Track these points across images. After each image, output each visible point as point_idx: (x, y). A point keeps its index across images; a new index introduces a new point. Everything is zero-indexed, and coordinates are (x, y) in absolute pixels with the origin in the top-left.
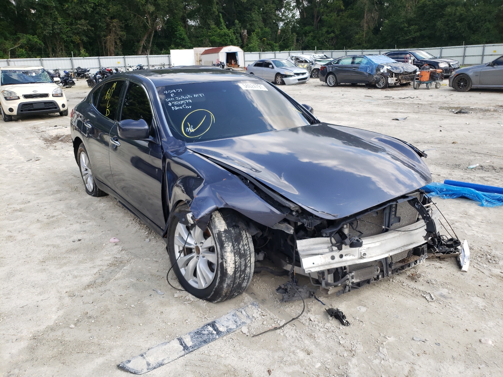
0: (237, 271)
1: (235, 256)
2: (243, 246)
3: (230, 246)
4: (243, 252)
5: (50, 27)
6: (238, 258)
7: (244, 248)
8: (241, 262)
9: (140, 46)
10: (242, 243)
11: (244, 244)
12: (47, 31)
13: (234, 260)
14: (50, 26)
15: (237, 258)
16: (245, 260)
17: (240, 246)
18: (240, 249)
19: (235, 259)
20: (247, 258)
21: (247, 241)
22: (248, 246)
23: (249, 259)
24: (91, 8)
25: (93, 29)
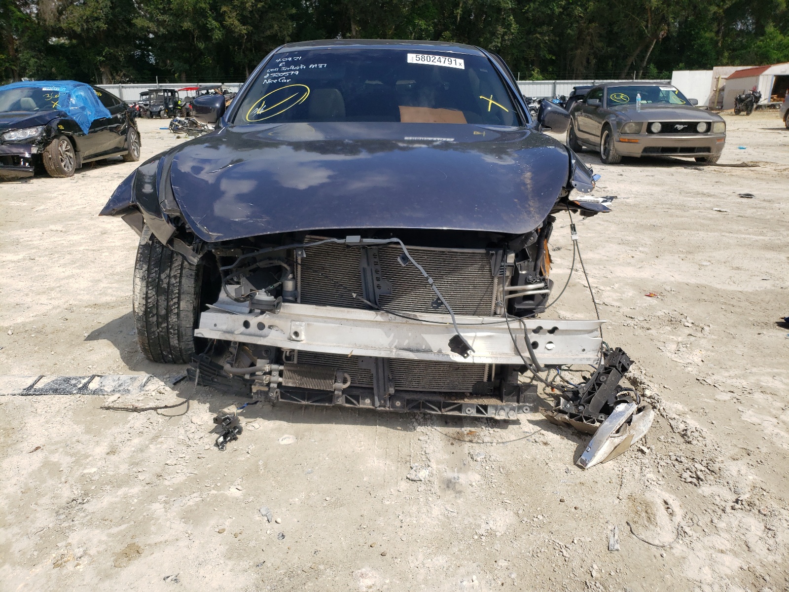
0: (150, 312)
1: (147, 287)
2: (169, 276)
3: (144, 269)
4: (165, 286)
5: (499, 38)
6: (154, 293)
7: (169, 282)
8: (158, 300)
9: (626, 66)
10: (168, 272)
11: (172, 275)
12: (494, 44)
13: (145, 293)
14: (499, 36)
15: (152, 293)
16: (168, 300)
17: (163, 276)
18: (160, 279)
19: (147, 293)
20: (172, 299)
21: (179, 271)
22: (178, 280)
23: (175, 300)
24: (561, 7)
25: (557, 39)
